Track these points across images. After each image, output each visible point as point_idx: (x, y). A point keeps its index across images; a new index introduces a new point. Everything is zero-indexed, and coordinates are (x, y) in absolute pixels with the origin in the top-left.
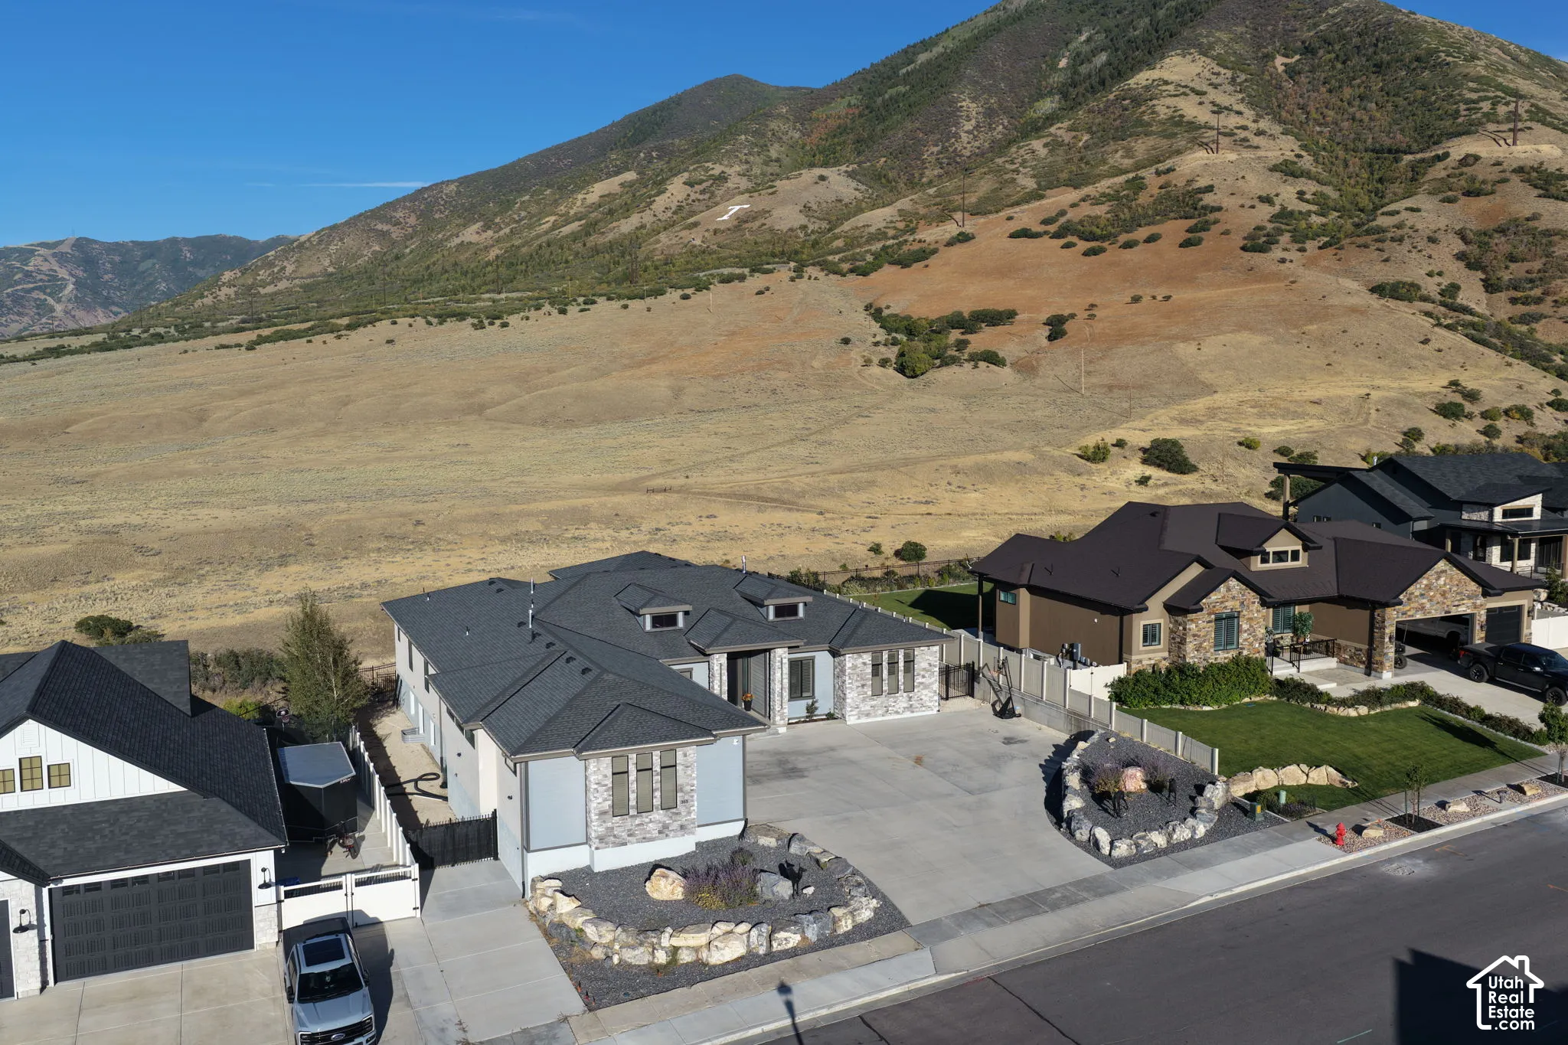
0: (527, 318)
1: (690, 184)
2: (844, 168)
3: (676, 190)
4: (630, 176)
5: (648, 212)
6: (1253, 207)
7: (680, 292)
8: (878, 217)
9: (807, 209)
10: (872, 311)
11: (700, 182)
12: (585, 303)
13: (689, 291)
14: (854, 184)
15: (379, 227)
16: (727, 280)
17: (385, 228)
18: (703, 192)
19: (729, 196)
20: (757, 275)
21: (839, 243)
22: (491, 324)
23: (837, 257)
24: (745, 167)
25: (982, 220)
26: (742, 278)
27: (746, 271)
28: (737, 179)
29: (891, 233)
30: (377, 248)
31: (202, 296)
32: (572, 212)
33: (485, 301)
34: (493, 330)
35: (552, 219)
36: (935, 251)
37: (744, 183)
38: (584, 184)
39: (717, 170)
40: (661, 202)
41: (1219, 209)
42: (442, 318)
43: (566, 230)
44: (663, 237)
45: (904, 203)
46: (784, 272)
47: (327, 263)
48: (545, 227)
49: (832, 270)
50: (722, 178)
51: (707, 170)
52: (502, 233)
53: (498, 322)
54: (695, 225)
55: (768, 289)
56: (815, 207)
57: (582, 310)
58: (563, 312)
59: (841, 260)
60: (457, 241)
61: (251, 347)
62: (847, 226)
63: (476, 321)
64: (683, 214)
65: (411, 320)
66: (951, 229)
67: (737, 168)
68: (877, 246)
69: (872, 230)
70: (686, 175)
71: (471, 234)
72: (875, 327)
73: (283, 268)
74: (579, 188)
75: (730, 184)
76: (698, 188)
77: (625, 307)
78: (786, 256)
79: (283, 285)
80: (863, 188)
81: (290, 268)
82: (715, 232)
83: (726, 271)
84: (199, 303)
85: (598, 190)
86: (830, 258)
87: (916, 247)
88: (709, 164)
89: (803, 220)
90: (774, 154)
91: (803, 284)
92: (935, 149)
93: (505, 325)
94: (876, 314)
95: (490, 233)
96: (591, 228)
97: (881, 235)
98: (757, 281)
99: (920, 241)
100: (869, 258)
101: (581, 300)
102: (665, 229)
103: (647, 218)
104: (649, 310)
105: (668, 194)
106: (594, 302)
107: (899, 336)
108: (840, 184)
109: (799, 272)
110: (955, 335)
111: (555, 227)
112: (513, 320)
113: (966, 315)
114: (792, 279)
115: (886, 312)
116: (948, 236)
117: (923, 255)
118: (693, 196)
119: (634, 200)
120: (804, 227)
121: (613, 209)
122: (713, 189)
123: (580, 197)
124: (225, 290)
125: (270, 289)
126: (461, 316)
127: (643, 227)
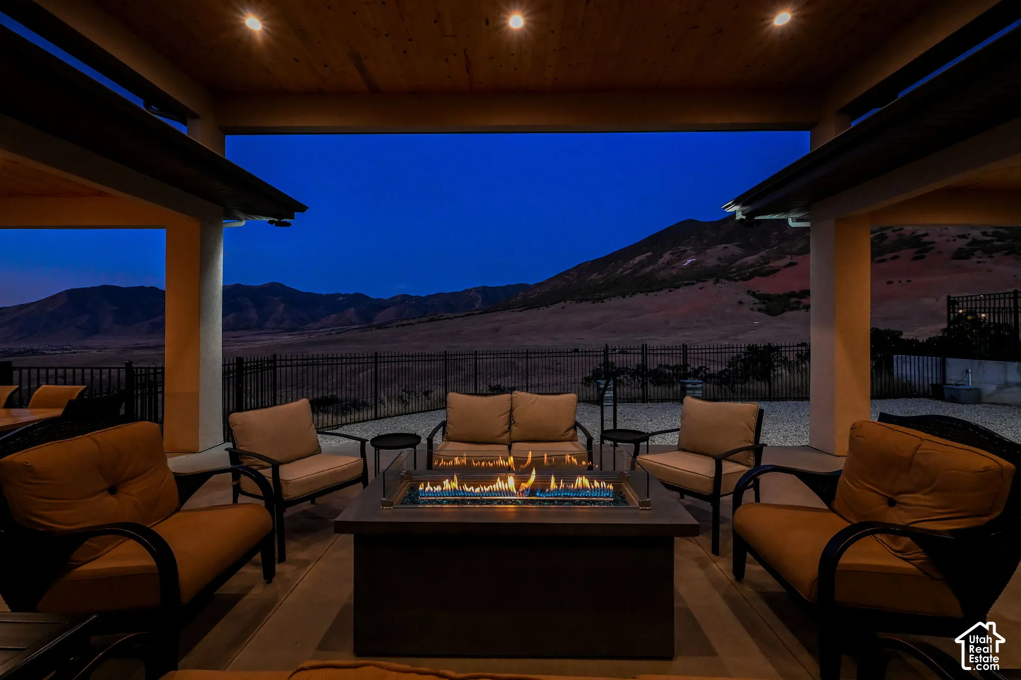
0: (610, 300)
1: (672, 254)
2: (735, 243)
3: (667, 256)
4: (649, 254)
5: (656, 265)
6: (955, 240)
7: (668, 289)
8: (750, 259)
9: (720, 259)
10: (751, 293)
11: (676, 253)
12: (632, 294)
13: (672, 289)
14: (739, 249)
15: (566, 277)
16: (687, 285)
17: (567, 277)
18: (677, 257)
19: (688, 257)
20: (699, 282)
21: (734, 270)
22: (598, 302)
23: (733, 275)
24: (693, 247)
25: (800, 257)
26: (693, 284)
27: (695, 282)
28: (691, 251)
29: (757, 264)
30: (564, 283)
31: (512, 300)
32: (628, 267)
33: (597, 296)
34: (599, 304)
35: (621, 269)
36: (779, 270)
37: (693, 252)
38: (633, 258)
39: (683, 248)
40: (661, 261)
41: (933, 243)
42: (581, 301)
43: (626, 273)
44: (662, 272)
45: (763, 253)
46: (711, 282)
47: (549, 288)
48: (619, 272)
49: (730, 279)
50: (685, 251)
51: (678, 249)
52: (604, 275)
53: (600, 301)
54: (674, 267)
55: (704, 287)
56: (723, 258)
57: (630, 297)
58: (624, 297)
59: (734, 276)
60: (589, 279)
61: (520, 311)
62: (737, 263)
63: (592, 301)
64: (669, 263)
65: (571, 302)
66: (787, 260)
67: (690, 248)
68: (752, 270)
69: (749, 264)
70: (670, 251)
71: (594, 276)
72: (754, 299)
73: (536, 291)
74: (631, 259)
75: (687, 253)
76: (675, 255)
77: (647, 295)
78: (711, 276)
79: (535, 295)
80: (742, 249)
81: (538, 291)
82: (682, 269)
83: (686, 282)
84: (511, 301)
85: (638, 259)
86: (730, 275)
87: (770, 269)
88: (680, 247)
89: (718, 263)
90: (705, 242)
91: (719, 285)
92: (775, 233)
93: (603, 302)
94: (754, 294)
95: (600, 276)
96: (635, 272)
97: (752, 266)
98: (700, 285)
99: (771, 267)
100: (748, 274)
101: (630, 293)
102: (662, 270)
103: (656, 267)
104: (656, 295)
105: (664, 258)
106: (635, 294)
107: (766, 301)
108: (733, 249)
109: (717, 281)
110: (793, 300)
111: (623, 271)
112: (604, 301)
113: (797, 292)
114: (714, 283)
115: (757, 293)
116: (784, 264)
117: (775, 271)
118: (673, 258)
119: (651, 261)
120: (718, 265)
121: (642, 265)
122: (681, 256)
123: (631, 262)
124: (519, 297)
125: (532, 297)
126: (588, 300)
127: (654, 270)
